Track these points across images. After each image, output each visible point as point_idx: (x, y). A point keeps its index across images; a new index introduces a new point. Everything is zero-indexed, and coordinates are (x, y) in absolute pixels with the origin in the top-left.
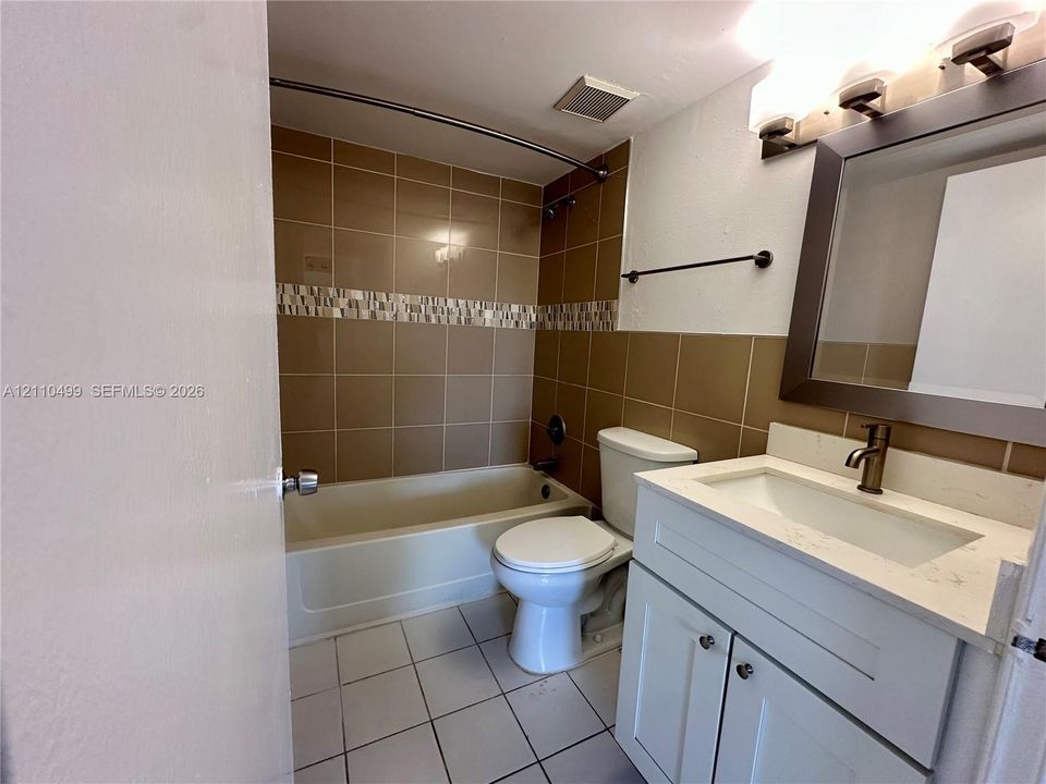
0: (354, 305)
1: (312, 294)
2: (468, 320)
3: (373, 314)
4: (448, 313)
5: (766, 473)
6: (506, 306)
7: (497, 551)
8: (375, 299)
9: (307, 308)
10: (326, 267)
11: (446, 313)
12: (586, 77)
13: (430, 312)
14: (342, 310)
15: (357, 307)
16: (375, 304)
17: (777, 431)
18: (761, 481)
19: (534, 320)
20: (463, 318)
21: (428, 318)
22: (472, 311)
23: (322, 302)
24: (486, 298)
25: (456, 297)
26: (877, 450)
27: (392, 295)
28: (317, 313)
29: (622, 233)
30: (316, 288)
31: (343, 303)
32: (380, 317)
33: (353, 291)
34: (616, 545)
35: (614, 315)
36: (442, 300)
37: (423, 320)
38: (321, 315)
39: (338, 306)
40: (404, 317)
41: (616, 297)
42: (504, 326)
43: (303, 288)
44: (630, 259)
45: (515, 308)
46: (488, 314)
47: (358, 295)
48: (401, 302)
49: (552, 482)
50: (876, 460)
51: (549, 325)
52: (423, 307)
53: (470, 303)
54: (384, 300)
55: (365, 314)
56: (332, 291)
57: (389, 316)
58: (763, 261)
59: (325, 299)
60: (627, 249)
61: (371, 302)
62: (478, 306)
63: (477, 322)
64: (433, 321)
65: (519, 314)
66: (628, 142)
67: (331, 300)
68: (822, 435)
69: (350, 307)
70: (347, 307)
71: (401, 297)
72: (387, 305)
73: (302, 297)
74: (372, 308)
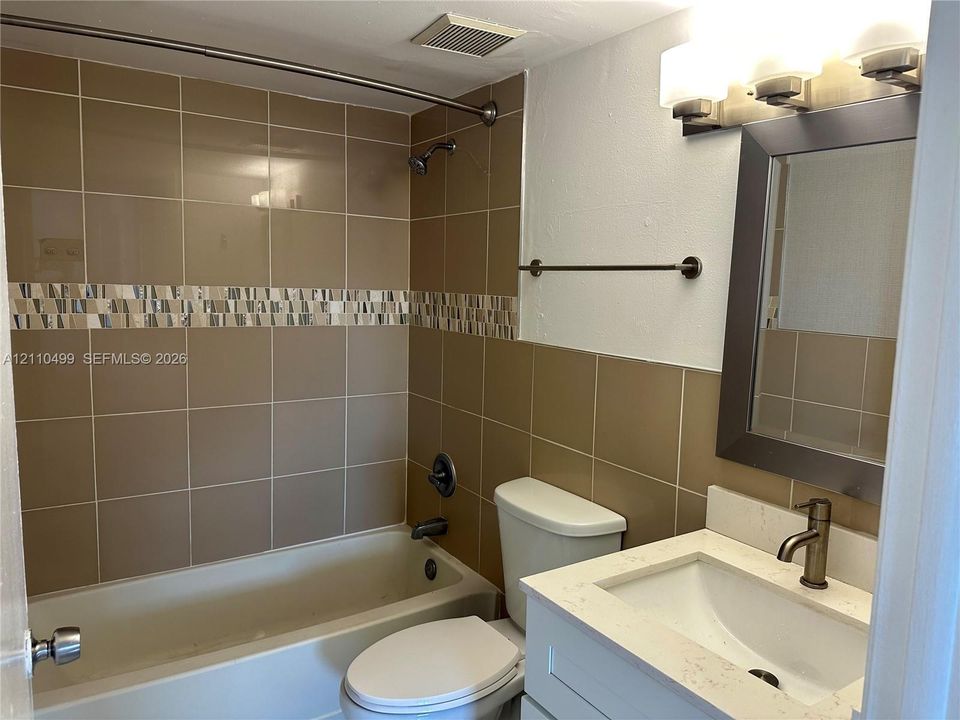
0: (120, 307)
1: (52, 295)
2: (305, 318)
3: (152, 320)
4: (273, 310)
5: (699, 559)
6: (362, 294)
7: (348, 685)
8: (154, 295)
9: (45, 318)
10: (74, 252)
11: (268, 309)
12: (450, 15)
13: (243, 310)
14: (102, 318)
15: (126, 310)
16: (155, 304)
17: (718, 497)
18: (694, 571)
19: (405, 311)
20: (296, 317)
21: (240, 319)
22: (311, 304)
23: (69, 307)
24: (329, 285)
25: (282, 283)
26: (817, 535)
27: (181, 289)
28: (60, 323)
29: (520, 204)
30: (58, 287)
31: (103, 305)
32: (162, 323)
33: (118, 287)
34: (522, 657)
35: (513, 318)
36: (261, 291)
37: (232, 323)
38: (67, 326)
39: (95, 311)
40: (202, 320)
41: (516, 293)
42: (361, 323)
43: (37, 290)
44: (531, 241)
45: (376, 296)
46: (335, 307)
47: (127, 292)
48: (197, 296)
49: (440, 554)
50: (817, 546)
51: (427, 321)
52: (231, 303)
53: (307, 292)
54: (169, 296)
55: (139, 320)
56: (83, 289)
57: (177, 320)
58: (691, 269)
59: (74, 302)
60: (526, 228)
61: (149, 301)
62: (319, 296)
63: (319, 320)
64: (249, 323)
65: (383, 305)
66: (522, 75)
67: (83, 303)
68: (767, 507)
69: (115, 310)
70: (109, 312)
71: (195, 289)
72: (174, 304)
73: (36, 302)
74: (150, 310)
